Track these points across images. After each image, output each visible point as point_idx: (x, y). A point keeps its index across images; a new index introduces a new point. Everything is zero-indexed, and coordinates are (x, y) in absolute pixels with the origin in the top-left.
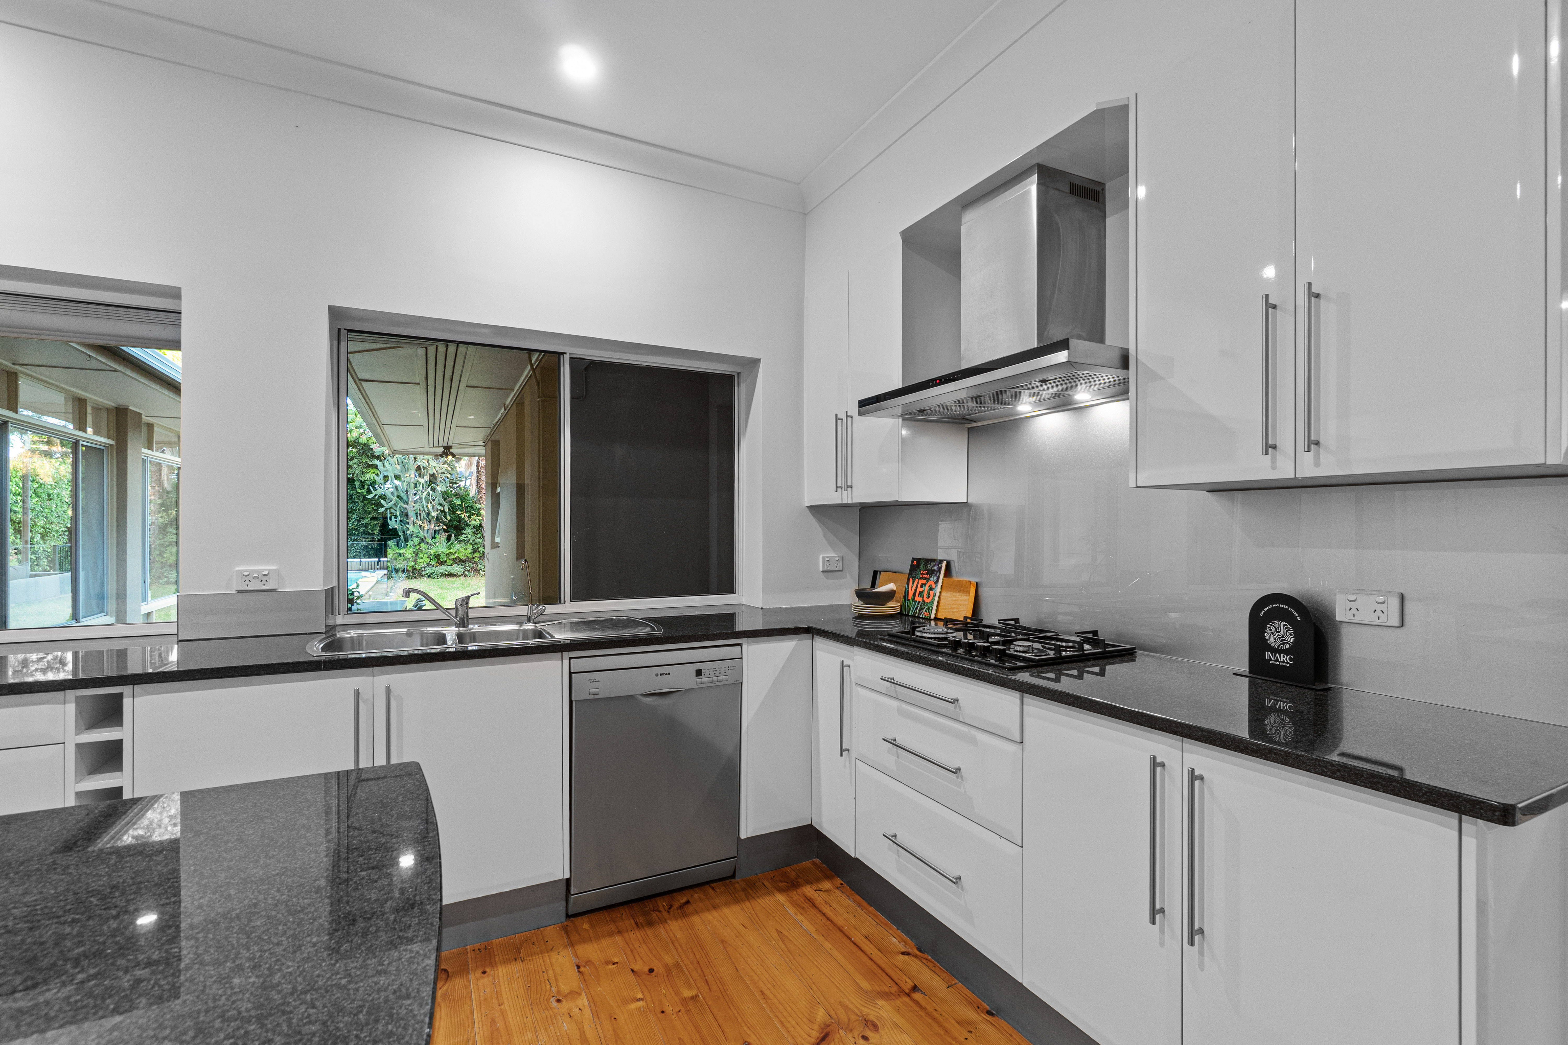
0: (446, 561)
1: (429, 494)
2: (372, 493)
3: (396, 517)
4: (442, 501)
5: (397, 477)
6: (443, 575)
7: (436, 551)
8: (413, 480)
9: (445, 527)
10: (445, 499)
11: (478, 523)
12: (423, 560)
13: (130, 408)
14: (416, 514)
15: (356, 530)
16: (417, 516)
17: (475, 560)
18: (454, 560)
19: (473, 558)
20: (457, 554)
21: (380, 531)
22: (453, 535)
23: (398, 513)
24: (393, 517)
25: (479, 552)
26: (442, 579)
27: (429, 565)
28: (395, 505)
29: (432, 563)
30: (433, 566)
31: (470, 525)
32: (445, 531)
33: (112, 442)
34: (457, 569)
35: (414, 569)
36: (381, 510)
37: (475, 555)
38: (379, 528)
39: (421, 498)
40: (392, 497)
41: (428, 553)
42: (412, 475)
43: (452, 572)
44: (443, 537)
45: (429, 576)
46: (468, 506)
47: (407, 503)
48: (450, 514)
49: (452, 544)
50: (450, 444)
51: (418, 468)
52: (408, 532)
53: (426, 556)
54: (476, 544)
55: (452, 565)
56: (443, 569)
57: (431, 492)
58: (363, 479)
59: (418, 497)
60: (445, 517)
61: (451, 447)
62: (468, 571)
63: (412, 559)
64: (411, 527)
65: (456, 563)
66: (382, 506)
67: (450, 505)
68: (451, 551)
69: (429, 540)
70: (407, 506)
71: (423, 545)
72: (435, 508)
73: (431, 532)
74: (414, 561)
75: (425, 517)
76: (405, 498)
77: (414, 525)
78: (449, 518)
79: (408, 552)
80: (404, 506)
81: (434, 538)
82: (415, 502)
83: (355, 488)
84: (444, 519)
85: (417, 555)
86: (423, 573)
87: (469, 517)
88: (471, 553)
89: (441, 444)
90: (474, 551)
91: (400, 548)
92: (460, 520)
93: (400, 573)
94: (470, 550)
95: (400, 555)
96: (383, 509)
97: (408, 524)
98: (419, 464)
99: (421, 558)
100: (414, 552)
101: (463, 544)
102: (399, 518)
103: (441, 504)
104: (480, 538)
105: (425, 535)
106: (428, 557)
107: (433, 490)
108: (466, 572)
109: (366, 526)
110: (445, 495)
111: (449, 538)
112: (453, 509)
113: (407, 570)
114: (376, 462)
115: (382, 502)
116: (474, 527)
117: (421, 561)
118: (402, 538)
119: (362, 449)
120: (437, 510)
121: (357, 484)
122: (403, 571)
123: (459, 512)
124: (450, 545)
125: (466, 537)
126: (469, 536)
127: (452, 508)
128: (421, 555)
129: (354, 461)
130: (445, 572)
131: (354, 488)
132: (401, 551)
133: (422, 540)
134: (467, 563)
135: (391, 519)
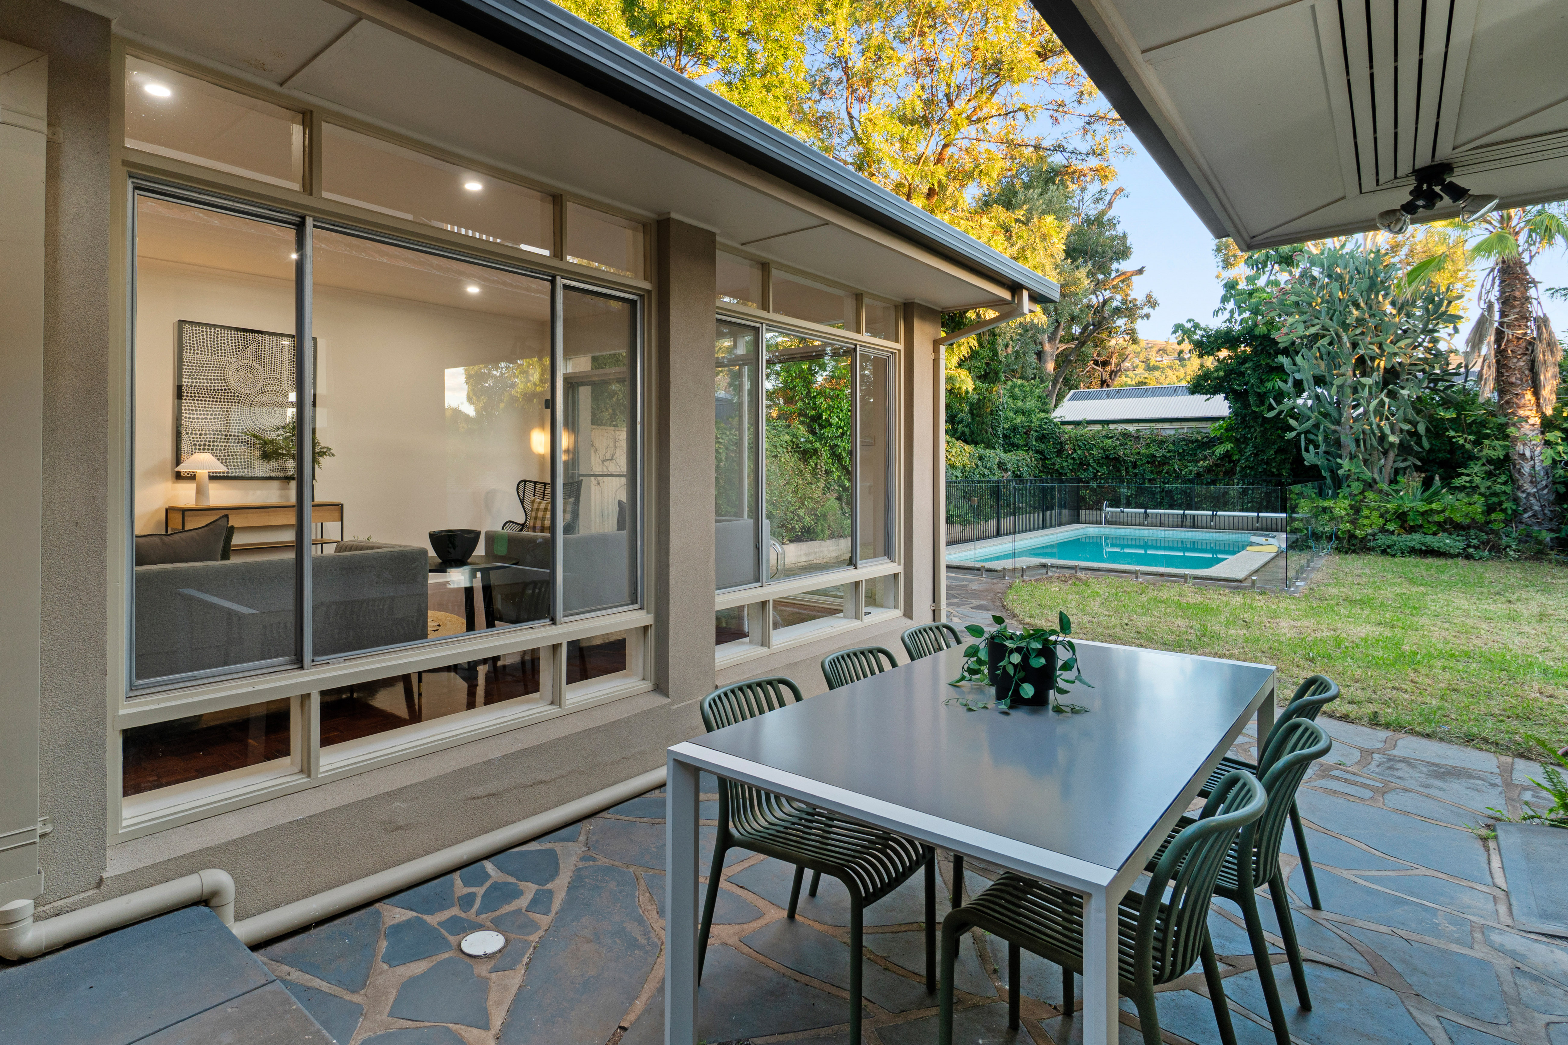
0: (1421, 526)
1: (1382, 404)
2: (1274, 409)
3: (1317, 447)
4: (1411, 414)
5: (1319, 381)
6: (1413, 551)
7: (1399, 506)
8: (1349, 381)
9: (1419, 463)
10: (1418, 412)
11: (1501, 454)
12: (1370, 523)
13: (674, 215)
14: (1357, 441)
15: (1251, 468)
16: (1358, 446)
17: (1495, 526)
18: (1439, 524)
19: (1490, 522)
20: (1447, 514)
21: (1292, 470)
22: (1437, 478)
23: (1320, 438)
24: (1311, 447)
25: (1504, 511)
26: (1412, 560)
27: (1383, 530)
28: (1317, 426)
29: (1391, 527)
30: (1392, 533)
31: (1478, 459)
32: (1418, 469)
33: (647, 285)
34: (1445, 541)
35: (1352, 536)
36: (1290, 435)
37: (1493, 516)
38: (1289, 466)
39: (1365, 413)
40: (1310, 414)
41: (1382, 510)
42: (1348, 372)
43: (1436, 546)
44: (1414, 481)
45: (1384, 552)
46: (1474, 422)
47: (1338, 423)
48: (1428, 438)
49: (1436, 493)
50: (1445, 152)
51: (1361, 360)
52: (1340, 472)
53: (1376, 513)
54: (1495, 494)
55: (1435, 534)
56: (1415, 539)
57: (1387, 400)
58: (1262, 390)
59: (1361, 410)
60: (1419, 443)
61: (1447, 168)
62: (1476, 548)
63: (1347, 518)
64: (1346, 464)
65: (1444, 531)
66: (1292, 429)
67: (1430, 422)
68: (1434, 506)
69: (1385, 486)
70: (1338, 428)
71: (1370, 495)
72: (1397, 428)
73: (1388, 470)
74: (1353, 522)
75: (1375, 444)
76: (1335, 414)
77: (1351, 459)
78: (1426, 444)
79: (1341, 507)
80: (1333, 427)
81: (1393, 481)
82: (1356, 420)
83: (1250, 405)
84: (1416, 448)
85: (1357, 511)
86: (1371, 544)
87: (1477, 443)
88: (1483, 513)
89: (1405, 168)
90: (1490, 509)
91: (1324, 499)
92: (1454, 448)
93: (1324, 543)
94: (1479, 508)
95: (1324, 510)
96: (1294, 434)
97: (1340, 457)
98: (1361, 352)
99: (1367, 517)
100: (1351, 507)
101: (1461, 496)
102: (1323, 448)
103: (1406, 420)
104: (1505, 483)
105: (1376, 476)
106: (1381, 516)
107: (1392, 395)
108: (1471, 550)
109: (1268, 463)
110: (1418, 404)
111: (1427, 484)
112: (1437, 428)
113: (1337, 538)
114: (1283, 359)
115: (1292, 422)
116: (1490, 461)
117: (1366, 522)
118: (1329, 481)
119: (1260, 344)
120: (1401, 430)
121: (1252, 399)
122: (1330, 538)
123: (1452, 433)
124: (1430, 497)
125: (1471, 482)
126: (1477, 480)
127: (1435, 427)
128: (1366, 512)
129: (1247, 365)
130: (1418, 546)
131: (1247, 405)
132: (1326, 504)
133: (1370, 485)
134: (1472, 532)
135: (1307, 450)
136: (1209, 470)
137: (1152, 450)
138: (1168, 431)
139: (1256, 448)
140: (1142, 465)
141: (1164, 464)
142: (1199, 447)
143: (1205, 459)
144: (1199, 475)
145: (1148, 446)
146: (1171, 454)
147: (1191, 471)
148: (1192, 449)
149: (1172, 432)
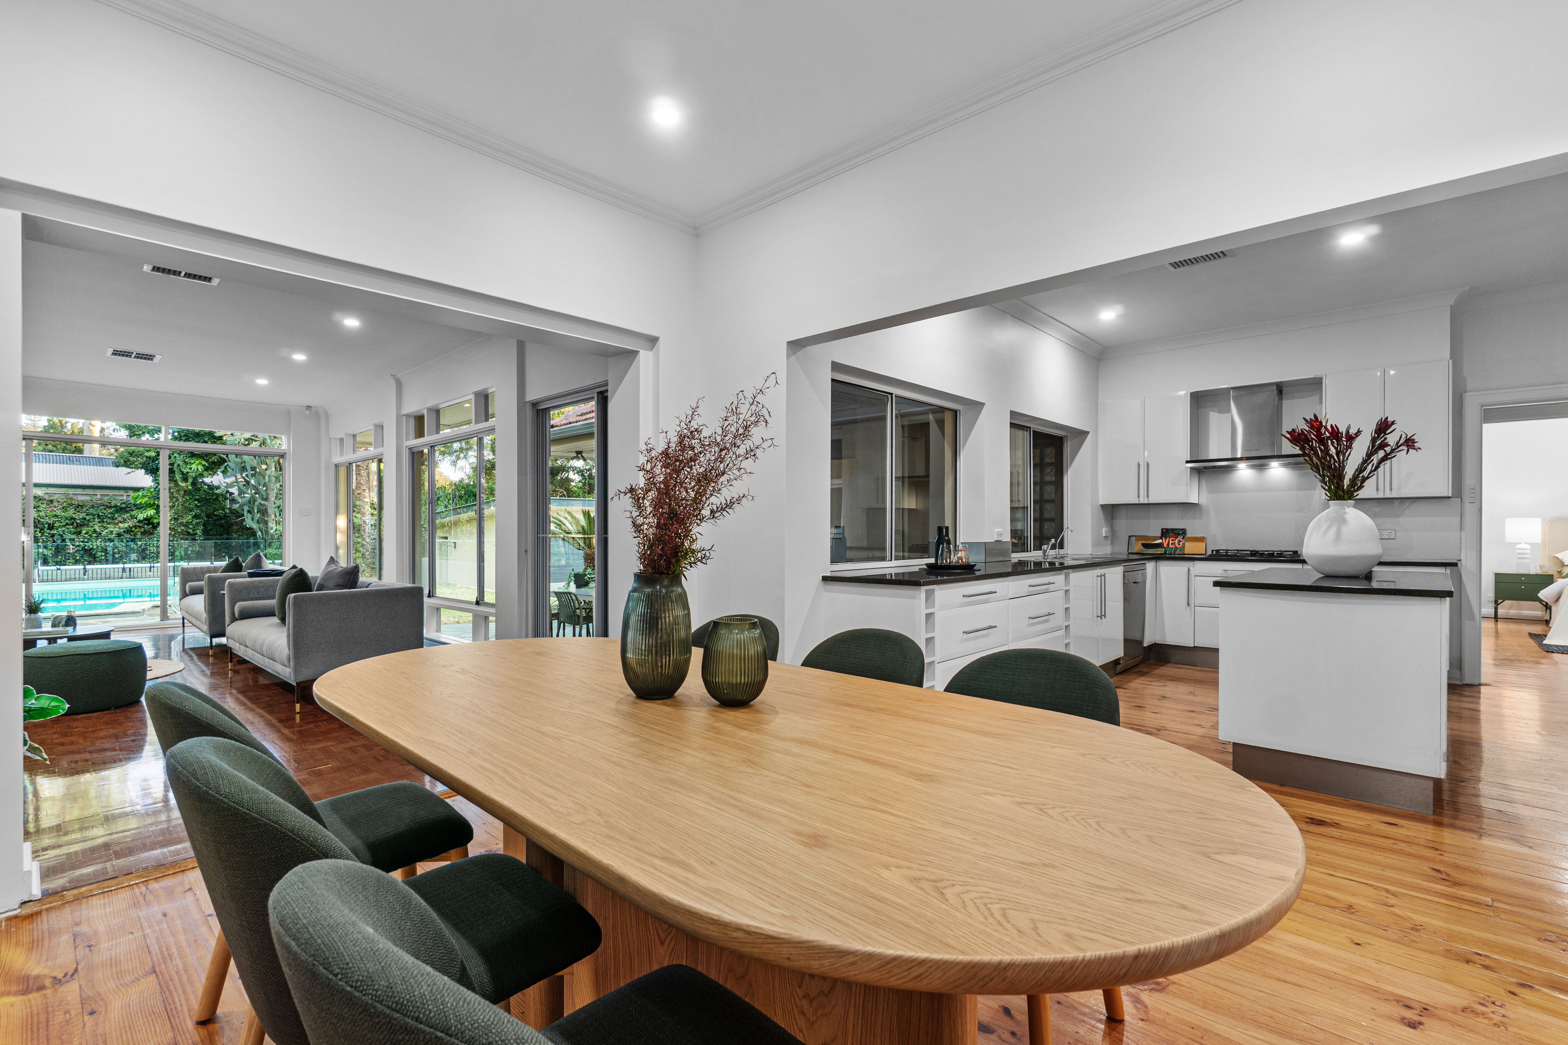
136: (128, 531)
137: (71, 512)
138: (82, 497)
139: (176, 514)
140: (60, 527)
141: (82, 526)
142: (117, 511)
143: (124, 521)
144: (119, 535)
145: (64, 509)
146: (91, 517)
147: (112, 532)
148: (111, 513)
149: (88, 498)
